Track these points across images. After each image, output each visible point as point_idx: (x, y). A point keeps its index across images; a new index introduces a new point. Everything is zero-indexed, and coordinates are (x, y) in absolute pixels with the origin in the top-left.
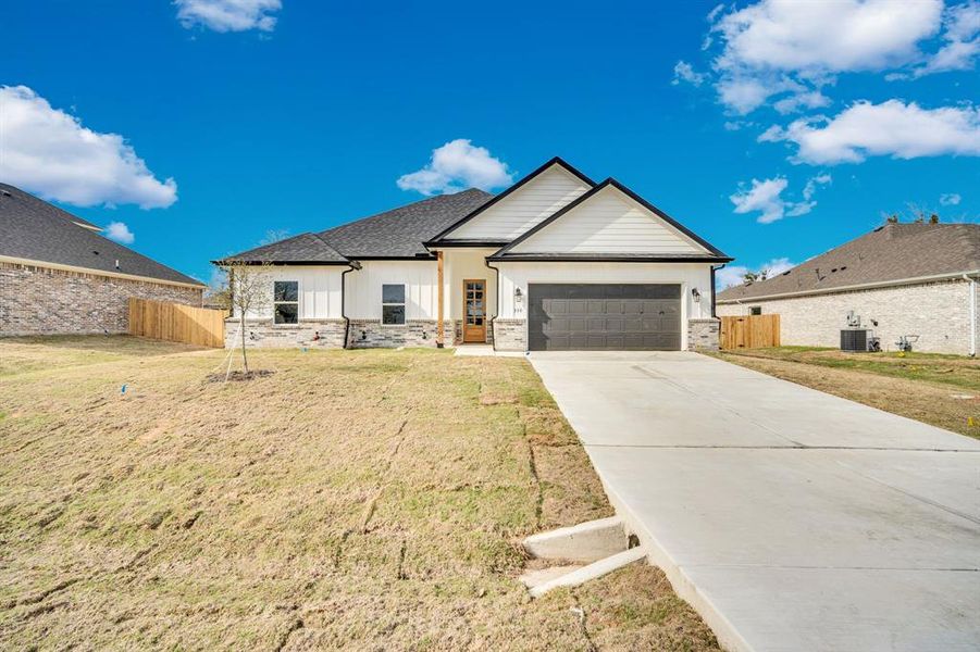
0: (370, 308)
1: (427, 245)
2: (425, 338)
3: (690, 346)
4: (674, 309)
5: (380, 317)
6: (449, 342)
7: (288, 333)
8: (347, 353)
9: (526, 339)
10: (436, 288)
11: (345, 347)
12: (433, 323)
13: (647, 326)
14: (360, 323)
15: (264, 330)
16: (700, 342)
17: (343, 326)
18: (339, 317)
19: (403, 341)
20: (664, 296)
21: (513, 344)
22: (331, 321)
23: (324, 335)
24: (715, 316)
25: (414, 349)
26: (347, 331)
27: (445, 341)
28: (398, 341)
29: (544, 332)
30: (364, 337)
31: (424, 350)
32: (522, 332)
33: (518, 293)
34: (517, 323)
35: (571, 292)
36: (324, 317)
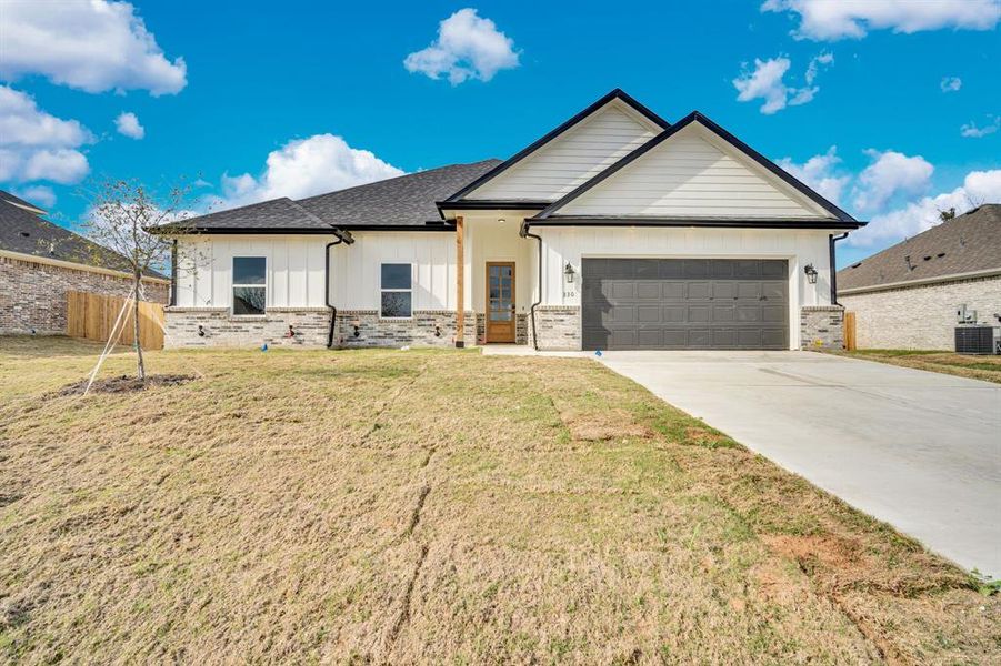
0: (365, 295)
1: (442, 206)
2: (438, 335)
3: (804, 342)
4: (780, 293)
5: (378, 307)
6: (470, 341)
7: (251, 327)
8: (332, 354)
9: (579, 334)
10: (454, 269)
11: (329, 346)
12: (449, 315)
13: (743, 317)
14: (350, 315)
15: (218, 323)
16: (818, 337)
17: (326, 318)
18: (321, 305)
19: (409, 339)
20: (765, 276)
21: (561, 341)
22: (311, 311)
23: (300, 330)
24: (836, 303)
25: (424, 350)
26: (333, 325)
27: (466, 339)
28: (402, 339)
29: (604, 325)
30: (357, 334)
31: (437, 351)
32: (574, 324)
33: (569, 270)
34: (568, 312)
35: (640, 270)
36: (301, 305)
